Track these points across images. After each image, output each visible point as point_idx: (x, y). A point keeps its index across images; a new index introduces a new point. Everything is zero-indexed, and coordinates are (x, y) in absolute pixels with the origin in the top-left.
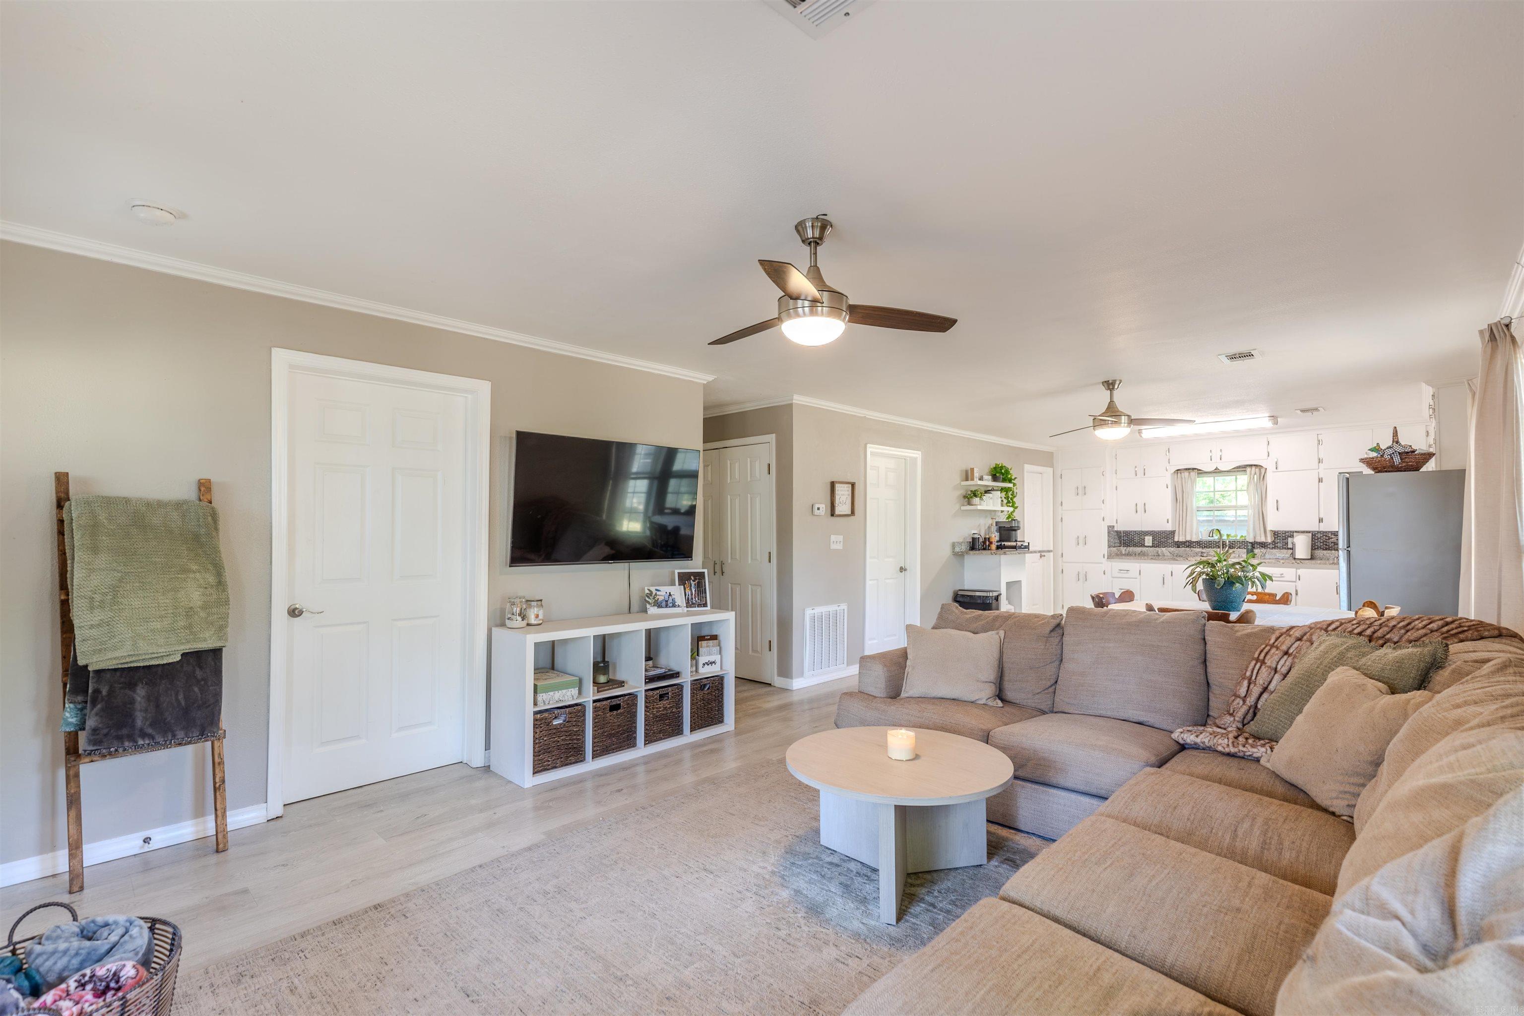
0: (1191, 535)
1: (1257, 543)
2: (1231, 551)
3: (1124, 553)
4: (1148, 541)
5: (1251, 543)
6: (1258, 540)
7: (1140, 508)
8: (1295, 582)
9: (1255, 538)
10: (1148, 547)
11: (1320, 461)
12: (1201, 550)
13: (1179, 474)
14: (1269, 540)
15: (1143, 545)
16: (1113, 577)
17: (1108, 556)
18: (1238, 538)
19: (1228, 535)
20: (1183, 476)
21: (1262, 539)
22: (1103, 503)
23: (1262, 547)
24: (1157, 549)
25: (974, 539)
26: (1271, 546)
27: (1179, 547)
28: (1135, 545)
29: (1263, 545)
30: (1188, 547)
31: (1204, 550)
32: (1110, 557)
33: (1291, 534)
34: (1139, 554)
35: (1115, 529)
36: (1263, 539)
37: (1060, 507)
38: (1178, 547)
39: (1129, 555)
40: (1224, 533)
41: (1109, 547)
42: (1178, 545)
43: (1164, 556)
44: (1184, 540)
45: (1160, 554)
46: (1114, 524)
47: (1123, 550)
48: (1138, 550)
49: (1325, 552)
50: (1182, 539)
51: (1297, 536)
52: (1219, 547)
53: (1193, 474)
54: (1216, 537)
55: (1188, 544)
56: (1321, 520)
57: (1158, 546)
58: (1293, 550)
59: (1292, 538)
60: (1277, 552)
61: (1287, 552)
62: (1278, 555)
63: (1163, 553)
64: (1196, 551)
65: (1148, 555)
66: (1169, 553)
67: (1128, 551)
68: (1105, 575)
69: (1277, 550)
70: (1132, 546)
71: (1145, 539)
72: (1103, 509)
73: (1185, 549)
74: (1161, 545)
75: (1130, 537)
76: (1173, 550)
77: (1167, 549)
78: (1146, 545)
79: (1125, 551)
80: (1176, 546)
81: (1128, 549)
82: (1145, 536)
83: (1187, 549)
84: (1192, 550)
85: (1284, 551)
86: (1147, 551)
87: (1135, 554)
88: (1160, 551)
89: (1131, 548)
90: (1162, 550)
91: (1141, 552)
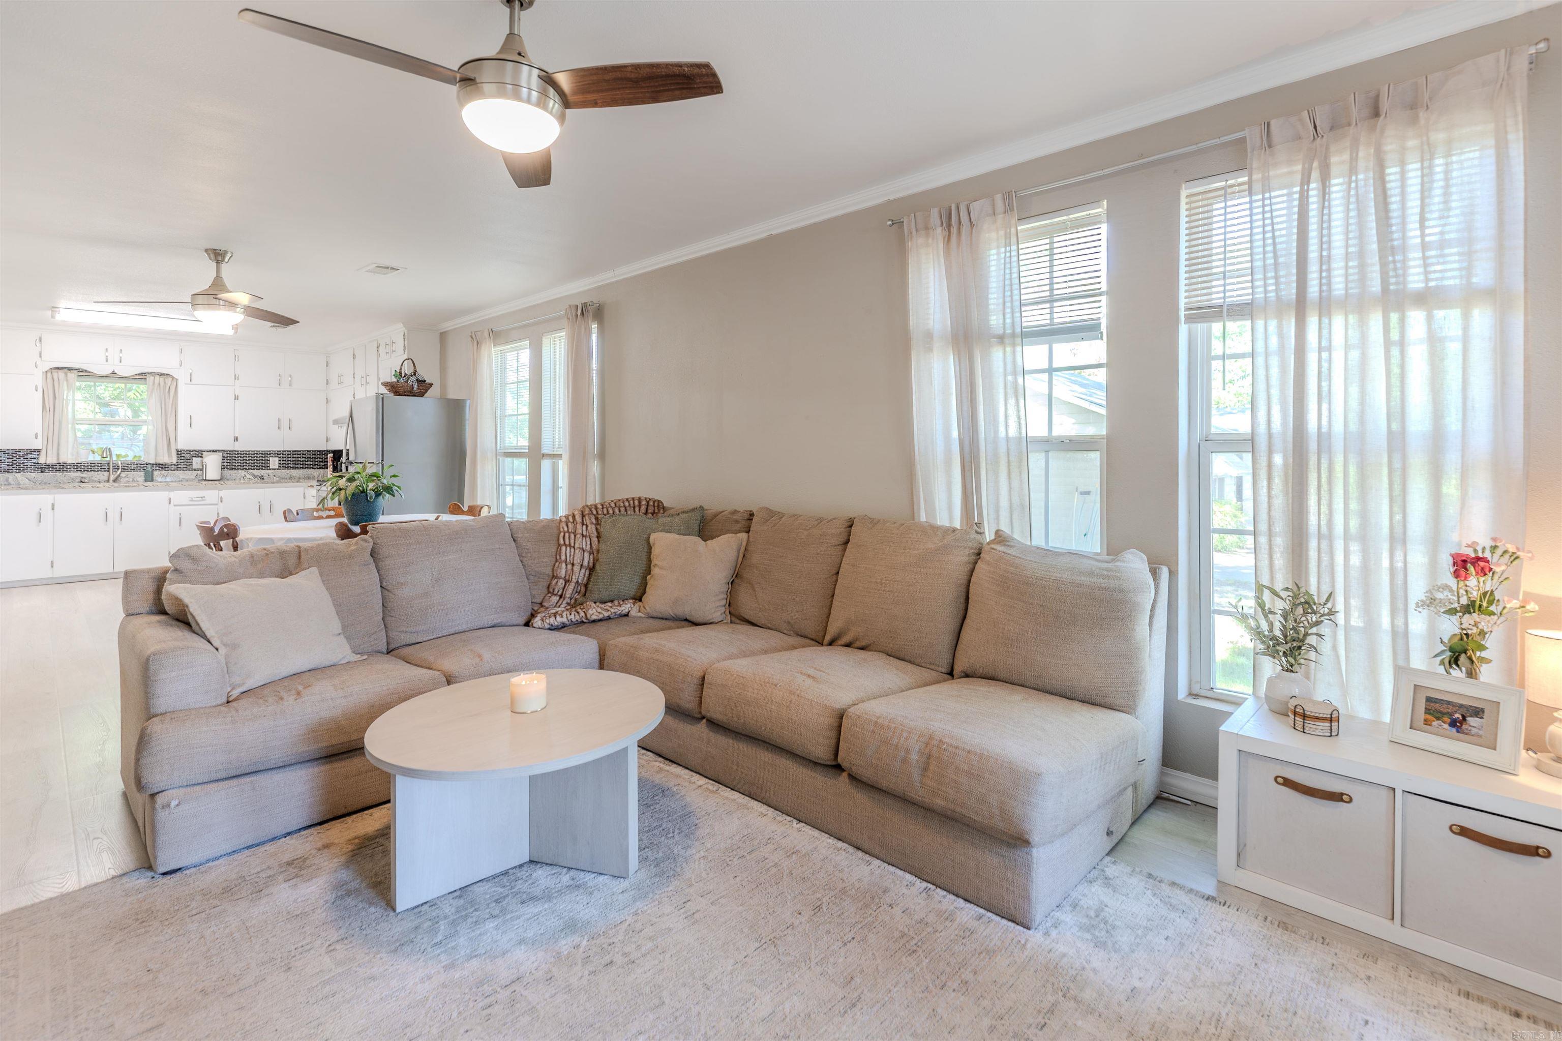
1: (158, 463)
2: (123, 474)
5: (150, 464)
6: (160, 461)
8: (217, 504)
9: (155, 457)
11: (236, 378)
12: (79, 474)
13: (49, 373)
14: (173, 460)
18: (133, 458)
19: (118, 456)
20: (57, 377)
21: (164, 459)
23: (162, 468)
24: (6, 475)
26: (175, 467)
27: (46, 471)
29: (163, 466)
30: (62, 470)
31: (85, 475)
33: (199, 454)
36: (166, 459)
38: (42, 472)
40: (115, 451)
42: (43, 468)
44: (55, 462)
45: (12, 482)
49: (231, 472)
50: (52, 460)
51: (206, 456)
52: (109, 470)
55: (58, 467)
56: (236, 439)
58: (202, 470)
59: (202, 457)
60: (180, 474)
61: (195, 473)
62: (181, 477)
63: (18, 481)
64: (72, 476)
66: (27, 480)
69: (181, 472)
73: (56, 473)
74: (13, 469)
76: (34, 475)
77: (24, 474)
80: (38, 471)
83: (58, 473)
84: (66, 475)
85: (189, 473)
88: (12, 478)
90: (16, 476)
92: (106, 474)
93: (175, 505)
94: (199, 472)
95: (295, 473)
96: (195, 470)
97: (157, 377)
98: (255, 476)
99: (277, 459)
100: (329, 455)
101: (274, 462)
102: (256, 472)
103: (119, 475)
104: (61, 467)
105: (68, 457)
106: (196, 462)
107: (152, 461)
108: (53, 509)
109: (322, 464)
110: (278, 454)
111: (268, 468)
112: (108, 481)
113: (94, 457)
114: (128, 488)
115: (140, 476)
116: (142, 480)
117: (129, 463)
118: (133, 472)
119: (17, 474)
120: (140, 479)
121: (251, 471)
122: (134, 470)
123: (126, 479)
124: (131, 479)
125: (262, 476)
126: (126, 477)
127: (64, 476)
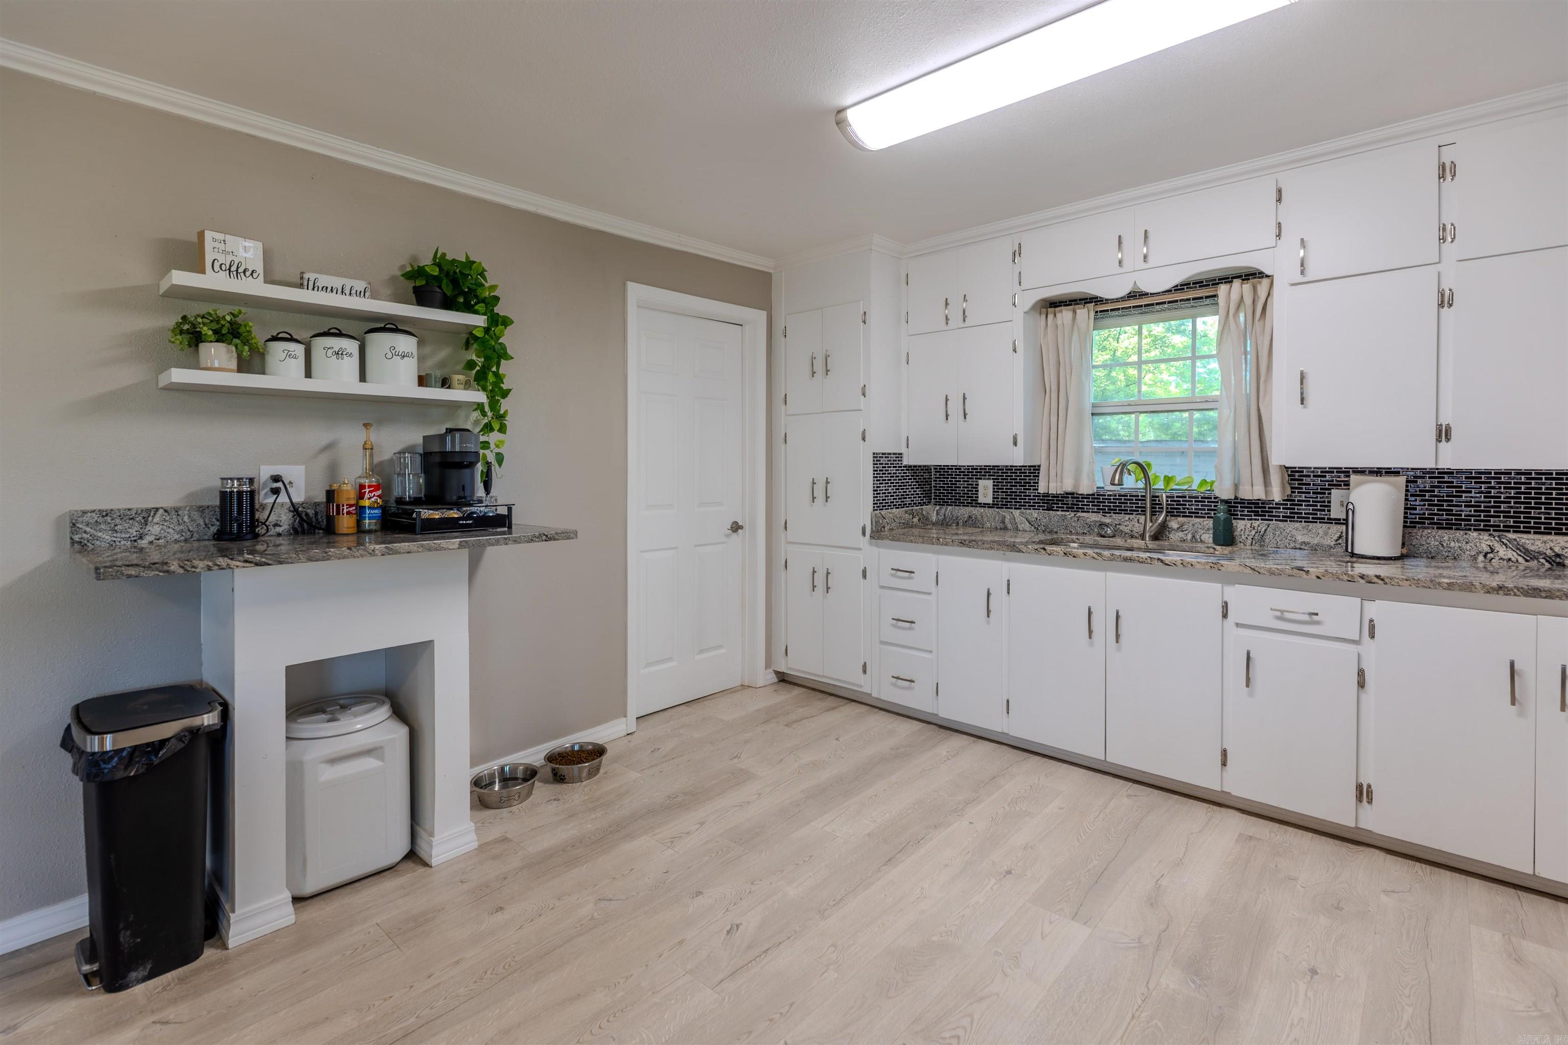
0: (1077, 479)
1: (1242, 501)
2: (1174, 524)
3: (934, 518)
4: (986, 490)
5: (1226, 502)
6: (1246, 494)
7: (955, 407)
8: (1355, 642)
9: (1236, 487)
10: (985, 505)
12: (1099, 519)
13: (1050, 317)
14: (1277, 496)
15: (975, 503)
16: (882, 588)
17: (872, 531)
18: (1194, 487)
19: (1168, 480)
20: (1059, 322)
22: (864, 395)
23: (1257, 513)
24: (1003, 512)
25: (225, 496)
26: (1282, 512)
27: (1050, 509)
28: (958, 502)
29: (1253, 509)
30: (1070, 508)
31: (1107, 520)
32: (878, 533)
33: (1344, 478)
34: (966, 524)
35: (905, 463)
36: (1257, 493)
37: (783, 406)
38: (1039, 510)
39: (944, 523)
40: (1159, 470)
41: (879, 505)
42: (1051, 502)
43: (1017, 529)
44: (1060, 491)
45: (1009, 526)
46: (903, 450)
47: (932, 511)
48: (964, 512)
49: (1446, 535)
50: (1055, 489)
51: (1360, 484)
52: (1144, 512)
53: (1084, 314)
54: (1132, 483)
55: (1069, 500)
56: (1444, 434)
57: (1005, 506)
58: (1347, 522)
59: (1349, 485)
60: (1298, 531)
61: (1330, 532)
62: (1301, 538)
63: (1016, 523)
64: (1088, 520)
65: (983, 528)
66: (1028, 524)
67: (945, 515)
68: (865, 579)
69: (1297, 525)
70: (954, 502)
71: (978, 485)
72: (861, 410)
73: (1064, 513)
74: (1012, 502)
75: (950, 481)
76: (1035, 515)
77: (1023, 513)
78: (981, 504)
79: (937, 514)
80: (1044, 506)
81: (943, 511)
82: (981, 479)
83: (1067, 513)
84: (1079, 517)
85: (1320, 528)
86: (982, 516)
87: (958, 524)
88: (1009, 517)
89: (950, 508)
90: (1013, 515)
91: (970, 517)
92: (1144, 519)
93: (1237, 625)
94: (1340, 532)
96: (1330, 523)
98: (1529, 555)
103: (1163, 527)
104: (1076, 501)
106: (1335, 503)
107: (1229, 495)
108: (1008, 591)
112: (1143, 536)
114: (1128, 564)
115: (1204, 528)
116: (1208, 537)
117: (1185, 497)
118: (1194, 519)
119: (1013, 511)
120: (1208, 535)
121: (1511, 536)
122: (1196, 514)
123: (1181, 534)
124: (1189, 537)
125: (1558, 555)
126: (1181, 528)
127: (1076, 519)
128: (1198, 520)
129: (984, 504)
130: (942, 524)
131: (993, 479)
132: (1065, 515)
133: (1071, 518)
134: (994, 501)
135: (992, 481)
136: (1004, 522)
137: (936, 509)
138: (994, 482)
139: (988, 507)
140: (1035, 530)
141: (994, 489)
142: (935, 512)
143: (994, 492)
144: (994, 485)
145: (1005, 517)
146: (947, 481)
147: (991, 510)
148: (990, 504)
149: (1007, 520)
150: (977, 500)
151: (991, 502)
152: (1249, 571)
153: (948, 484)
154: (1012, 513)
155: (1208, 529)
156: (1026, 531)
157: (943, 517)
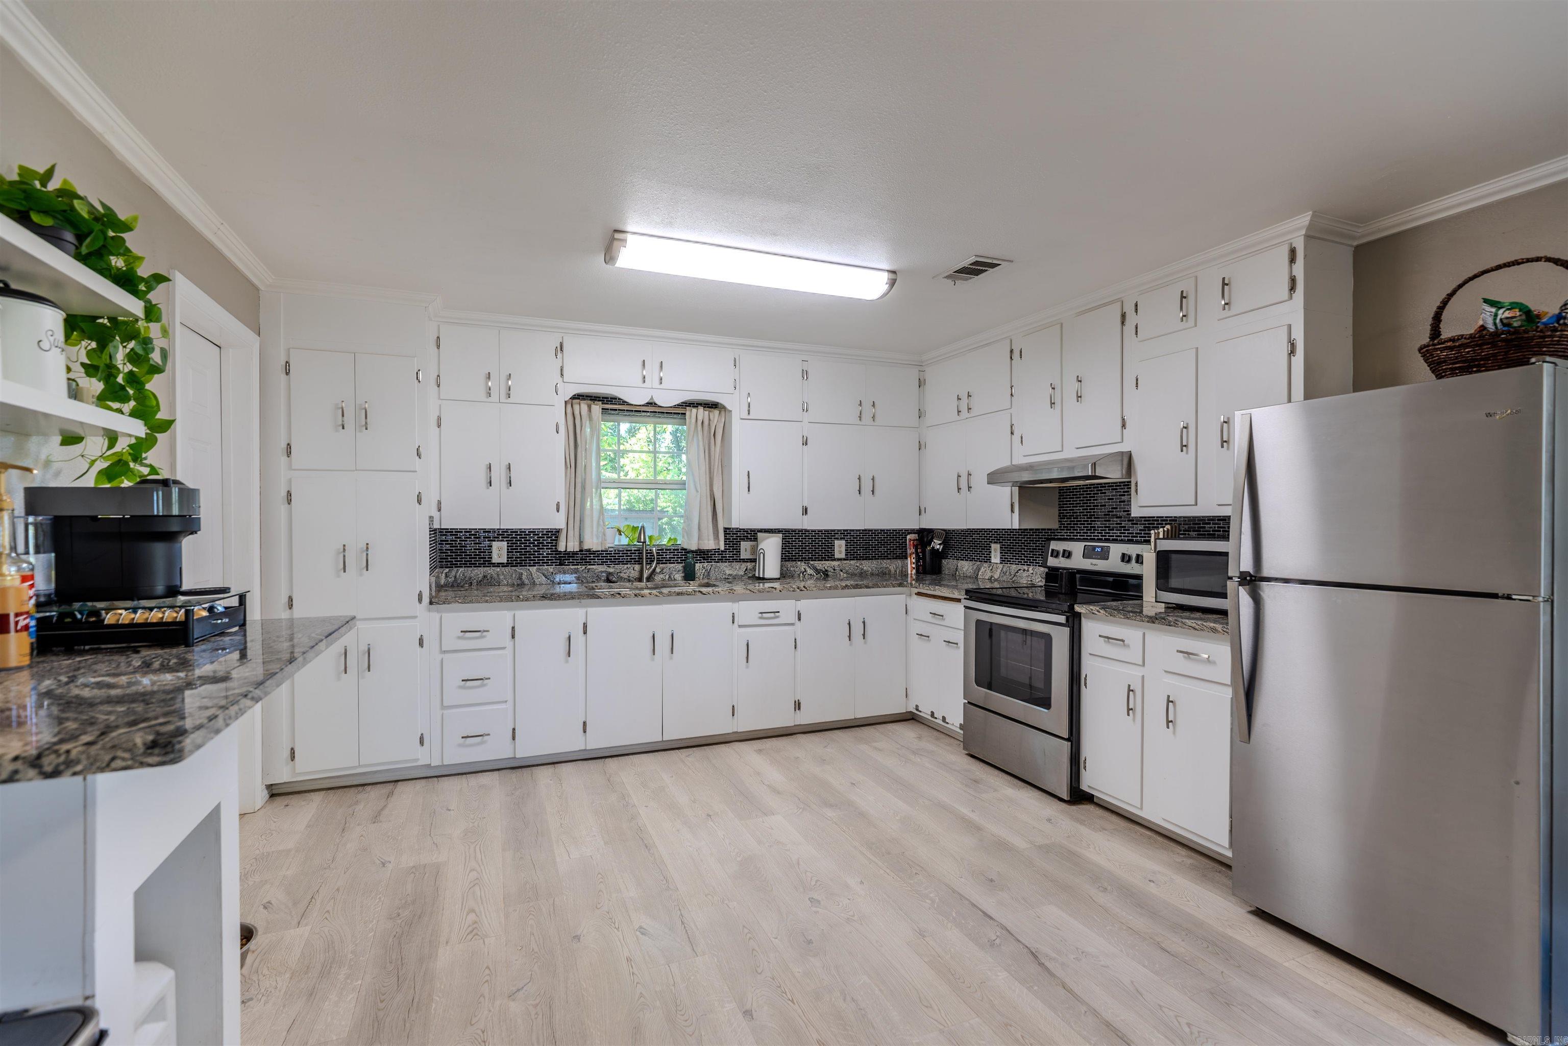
1: (701, 552)
2: (659, 569)
4: (499, 551)
5: (692, 552)
6: (704, 546)
7: (498, 475)
8: (793, 624)
9: (698, 542)
10: (498, 565)
11: (805, 409)
12: (605, 568)
14: (720, 546)
15: (489, 563)
16: (445, 652)
17: (433, 597)
18: (666, 543)
19: (651, 538)
20: (577, 412)
21: (709, 544)
22: (418, 455)
23: (708, 559)
24: (519, 569)
28: (471, 563)
29: (704, 555)
30: (579, 563)
31: (612, 569)
32: (437, 597)
33: (752, 535)
34: (479, 583)
35: (435, 526)
36: (711, 545)
37: (284, 458)
38: (561, 565)
39: (463, 588)
40: (651, 532)
42: (563, 558)
43: (534, 584)
44: (577, 549)
45: (526, 582)
46: (442, 514)
48: (478, 572)
49: (788, 564)
50: (573, 546)
51: (766, 539)
53: (597, 411)
55: (580, 556)
56: (804, 511)
57: (520, 564)
58: (754, 561)
59: (756, 539)
60: (727, 569)
61: (744, 565)
62: (728, 572)
63: (533, 579)
64: (597, 571)
65: (499, 585)
66: (544, 578)
67: (455, 577)
68: (422, 647)
69: (726, 564)
70: (464, 564)
71: (491, 546)
72: (416, 471)
73: (576, 567)
74: (526, 560)
75: (459, 544)
76: (551, 570)
77: (540, 569)
78: (495, 563)
79: (446, 576)
80: (557, 562)
81: (453, 573)
82: (495, 541)
83: (579, 567)
84: (589, 569)
85: (736, 565)
86: (498, 575)
87: (471, 584)
88: (526, 574)
89: (461, 569)
90: (530, 571)
91: (485, 577)
92: (637, 567)
93: (740, 626)
94: (750, 565)
95: (868, 566)
96: (744, 561)
97: (701, 409)
98: (818, 571)
99: (843, 542)
100: (908, 537)
101: (840, 547)
102: (820, 565)
103: (654, 570)
104: (584, 557)
105: (592, 543)
106: (745, 546)
107: (694, 548)
108: (585, 633)
109: (899, 551)
110: (844, 534)
111: (831, 558)
112: (640, 579)
113: (620, 541)
115: (676, 570)
116: (679, 576)
117: (663, 550)
118: (668, 565)
119: (531, 568)
120: (678, 575)
121: (812, 563)
122: (669, 561)
123: (662, 576)
124: (667, 577)
125: (826, 571)
126: (661, 572)
127: (587, 571)
128: (672, 565)
129: (498, 563)
130: (452, 586)
131: (506, 541)
132: (577, 568)
133: (583, 570)
134: (508, 561)
135: (506, 543)
136: (520, 578)
137: (444, 572)
138: (508, 543)
139: (502, 566)
140: (551, 583)
141: (508, 549)
142: (443, 575)
143: (508, 552)
144: (508, 546)
145: (522, 574)
146: (456, 544)
147: (507, 569)
148: (503, 563)
149: (524, 577)
150: (490, 561)
151: (505, 561)
152: (749, 592)
153: (457, 547)
154: (529, 570)
155: (679, 571)
156: (543, 584)
157: (453, 579)
